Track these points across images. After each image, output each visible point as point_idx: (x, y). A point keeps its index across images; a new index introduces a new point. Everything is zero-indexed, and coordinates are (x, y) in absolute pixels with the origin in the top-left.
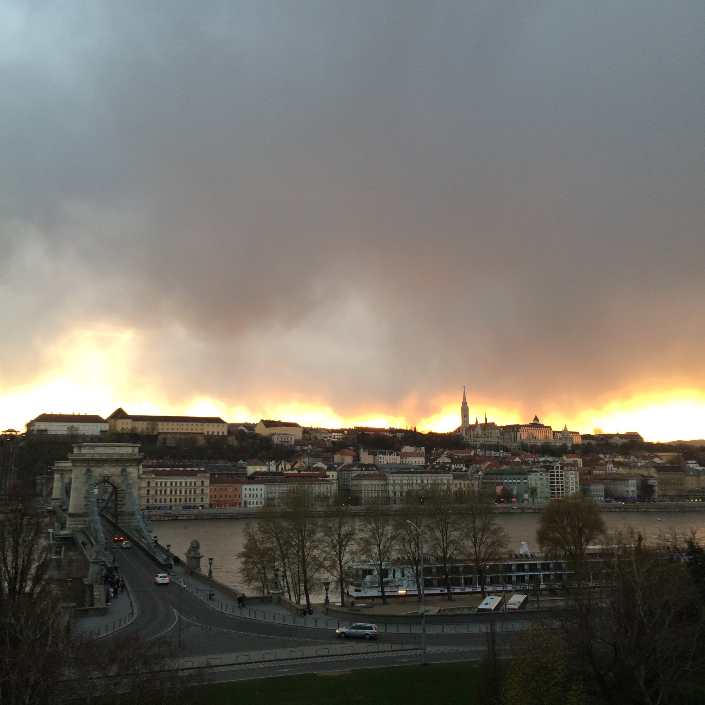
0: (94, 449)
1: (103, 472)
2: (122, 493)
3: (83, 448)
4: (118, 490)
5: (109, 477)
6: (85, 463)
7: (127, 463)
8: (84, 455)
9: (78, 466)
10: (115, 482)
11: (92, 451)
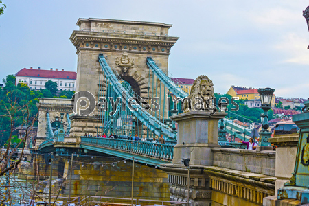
0: (108, 27)
1: (121, 60)
2: (146, 93)
3: (93, 24)
4: (141, 87)
5: (129, 67)
6: (97, 46)
7: (154, 50)
8: (95, 33)
9: (87, 49)
10: (137, 76)
11: (106, 29)
